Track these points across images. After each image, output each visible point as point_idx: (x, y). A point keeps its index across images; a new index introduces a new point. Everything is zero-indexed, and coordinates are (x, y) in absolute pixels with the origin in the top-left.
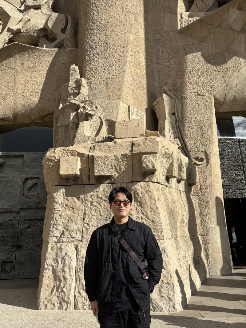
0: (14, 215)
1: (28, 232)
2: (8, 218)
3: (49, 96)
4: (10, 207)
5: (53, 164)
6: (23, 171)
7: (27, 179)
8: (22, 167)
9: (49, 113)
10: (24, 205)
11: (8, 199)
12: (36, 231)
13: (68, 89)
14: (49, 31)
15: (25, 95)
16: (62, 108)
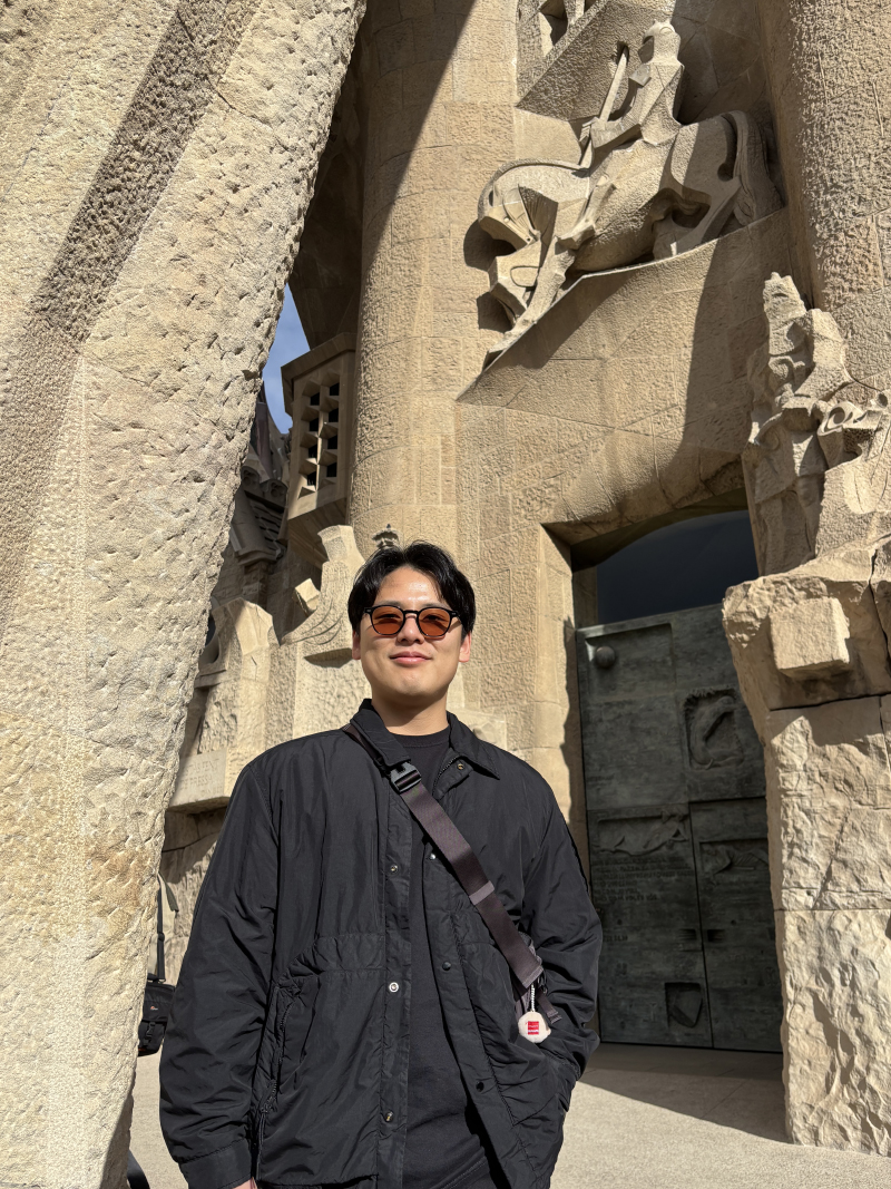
0: (674, 825)
1: (731, 883)
2: (658, 838)
3: (713, 405)
4: (656, 801)
5: (752, 639)
6: (675, 676)
7: (693, 702)
8: (670, 663)
9: (724, 463)
10: (700, 789)
11: (646, 774)
12: (756, 882)
13: (767, 366)
14: (680, 193)
15: (637, 427)
16: (761, 438)
